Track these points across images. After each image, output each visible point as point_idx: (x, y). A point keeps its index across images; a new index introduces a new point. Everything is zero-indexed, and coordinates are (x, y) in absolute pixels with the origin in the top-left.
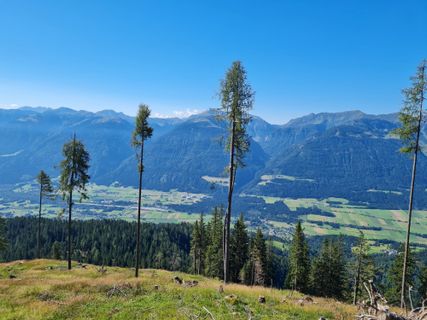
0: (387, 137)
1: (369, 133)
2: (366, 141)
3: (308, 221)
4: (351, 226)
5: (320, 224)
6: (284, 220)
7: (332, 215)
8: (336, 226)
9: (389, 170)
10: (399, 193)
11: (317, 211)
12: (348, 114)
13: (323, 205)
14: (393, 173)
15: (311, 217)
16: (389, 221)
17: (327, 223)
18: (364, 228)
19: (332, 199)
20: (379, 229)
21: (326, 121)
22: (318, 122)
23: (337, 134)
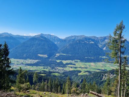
0: (91, 43)
1: (86, 42)
2: (85, 44)
3: (68, 67)
4: (80, 68)
5: (71, 67)
6: (62, 67)
7: (75, 65)
8: (76, 68)
9: (90, 52)
10: (93, 58)
11: (71, 64)
12: (81, 36)
13: (73, 62)
14: (92, 52)
15: (69, 66)
16: (90, 66)
17: (73, 67)
18: (83, 68)
19: (76, 60)
20: (87, 68)
21: (75, 38)
22: (73, 38)
23: (78, 42)
